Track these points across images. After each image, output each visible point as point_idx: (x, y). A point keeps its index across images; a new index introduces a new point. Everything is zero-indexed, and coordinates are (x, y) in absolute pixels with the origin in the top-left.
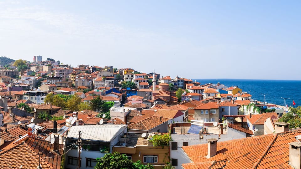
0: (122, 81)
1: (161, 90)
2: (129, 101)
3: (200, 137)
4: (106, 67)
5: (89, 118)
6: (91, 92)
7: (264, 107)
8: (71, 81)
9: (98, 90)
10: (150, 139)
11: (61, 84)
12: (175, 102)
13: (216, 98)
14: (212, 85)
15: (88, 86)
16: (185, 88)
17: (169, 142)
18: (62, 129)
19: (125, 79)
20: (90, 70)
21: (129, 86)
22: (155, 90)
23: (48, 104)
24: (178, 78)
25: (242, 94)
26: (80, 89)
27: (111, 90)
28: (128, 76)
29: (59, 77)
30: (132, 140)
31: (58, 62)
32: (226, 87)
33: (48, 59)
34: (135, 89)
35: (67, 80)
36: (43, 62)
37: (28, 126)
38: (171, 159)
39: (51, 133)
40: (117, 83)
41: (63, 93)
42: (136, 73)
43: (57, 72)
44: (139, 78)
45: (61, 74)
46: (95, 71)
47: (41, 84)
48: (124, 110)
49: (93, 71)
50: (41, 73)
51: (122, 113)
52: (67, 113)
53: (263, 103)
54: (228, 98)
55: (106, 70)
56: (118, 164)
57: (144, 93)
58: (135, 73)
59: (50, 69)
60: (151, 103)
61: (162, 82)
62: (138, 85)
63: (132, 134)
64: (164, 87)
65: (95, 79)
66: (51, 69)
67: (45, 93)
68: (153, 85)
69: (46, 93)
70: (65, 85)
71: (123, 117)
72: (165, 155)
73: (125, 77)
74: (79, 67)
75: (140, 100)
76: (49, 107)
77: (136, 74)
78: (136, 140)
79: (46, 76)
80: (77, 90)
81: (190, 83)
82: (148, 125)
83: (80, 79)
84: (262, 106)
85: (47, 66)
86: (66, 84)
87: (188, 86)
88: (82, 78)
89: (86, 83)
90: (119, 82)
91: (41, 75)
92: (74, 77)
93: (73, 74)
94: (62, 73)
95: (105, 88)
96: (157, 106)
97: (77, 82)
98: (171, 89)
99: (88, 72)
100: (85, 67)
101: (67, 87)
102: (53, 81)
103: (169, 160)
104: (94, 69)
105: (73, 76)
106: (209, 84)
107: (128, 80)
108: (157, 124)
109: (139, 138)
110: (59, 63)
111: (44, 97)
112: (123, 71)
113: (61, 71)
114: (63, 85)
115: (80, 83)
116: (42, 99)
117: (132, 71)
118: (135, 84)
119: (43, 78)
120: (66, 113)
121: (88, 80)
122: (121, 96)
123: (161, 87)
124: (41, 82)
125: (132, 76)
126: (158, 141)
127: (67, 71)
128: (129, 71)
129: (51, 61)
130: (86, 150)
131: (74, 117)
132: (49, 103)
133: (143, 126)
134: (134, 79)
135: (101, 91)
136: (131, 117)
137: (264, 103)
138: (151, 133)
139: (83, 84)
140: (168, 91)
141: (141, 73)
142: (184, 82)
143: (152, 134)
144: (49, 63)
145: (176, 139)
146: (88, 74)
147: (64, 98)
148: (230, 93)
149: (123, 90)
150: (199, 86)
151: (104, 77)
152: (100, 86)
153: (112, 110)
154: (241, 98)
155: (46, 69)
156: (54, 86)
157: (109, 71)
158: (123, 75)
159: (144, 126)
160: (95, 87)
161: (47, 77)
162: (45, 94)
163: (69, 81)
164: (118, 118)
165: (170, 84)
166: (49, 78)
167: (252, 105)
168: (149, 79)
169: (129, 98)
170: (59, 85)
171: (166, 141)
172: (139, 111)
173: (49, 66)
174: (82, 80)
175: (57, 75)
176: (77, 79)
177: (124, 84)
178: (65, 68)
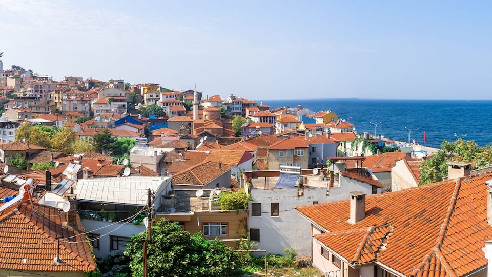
0: (141, 104)
1: (207, 118)
2: (155, 138)
3: (298, 193)
4: (112, 81)
5: (101, 165)
6: (90, 121)
7: (380, 144)
8: (54, 104)
9: (102, 118)
10: (215, 199)
11: (38, 108)
12: (232, 137)
13: (298, 130)
14: (288, 109)
15: (84, 113)
16: (244, 115)
17: (247, 204)
18: (61, 185)
19: (145, 102)
20: (85, 85)
21: (152, 113)
22: (196, 119)
23: (22, 142)
24: (233, 97)
25: (337, 123)
26: (71, 118)
27: (123, 119)
28: (151, 96)
29: (34, 96)
30: (181, 202)
31: (31, 71)
32: (311, 112)
33: (14, 67)
34: (163, 118)
35: (48, 103)
36: (6, 72)
37: (5, 180)
38: (249, 230)
39: (44, 192)
40: (132, 107)
41: (42, 124)
42: (163, 90)
43: (30, 89)
44: (169, 98)
45: (37, 91)
46: (93, 87)
47: (5, 108)
48: (156, 152)
49: (90, 88)
50: (3, 90)
51: (152, 157)
52: (56, 156)
53: (378, 138)
54: (318, 130)
55: (111, 85)
56: (168, 239)
57: (179, 123)
58: (161, 91)
59: (18, 83)
60: (193, 140)
61: (206, 105)
62: (168, 110)
63: (180, 192)
64: (213, 113)
65: (95, 101)
66: (20, 83)
67: (14, 123)
68: (194, 109)
69: (17, 124)
70: (45, 110)
71: (154, 164)
72: (239, 222)
73: (145, 98)
74: (66, 80)
75: (173, 136)
76: (24, 147)
77: (164, 93)
78: (187, 202)
79: (12, 94)
80: (65, 118)
81: (252, 107)
82: (202, 176)
83: (70, 100)
84: (377, 143)
85: (13, 78)
86: (47, 109)
87: (250, 112)
88: (73, 98)
89: (81, 108)
90: (136, 107)
91: (5, 93)
92: (59, 98)
93: (57, 92)
94: (39, 89)
95: (113, 116)
96: (205, 145)
97: (65, 105)
98: (222, 117)
99: (82, 89)
100: (75, 80)
101: (48, 113)
102: (24, 102)
103: (245, 230)
104: (92, 83)
105: (57, 96)
106: (284, 107)
107: (151, 103)
108: (215, 174)
109: (191, 198)
110: (32, 74)
111: (13, 130)
112: (142, 88)
113: (37, 86)
114: (42, 110)
115: (70, 107)
116: (10, 134)
117: (157, 88)
118: (162, 109)
119: (8, 97)
120: (54, 157)
121: (83, 102)
122: (142, 129)
123: (207, 113)
124: (5, 105)
125: (157, 96)
126: (231, 203)
127: (47, 86)
128: (152, 87)
129: (20, 70)
130: (107, 220)
131: (75, 163)
132: (24, 140)
133: (193, 178)
134: (161, 100)
135: (106, 120)
136: (167, 163)
137: (380, 138)
138: (214, 190)
139: (75, 108)
140: (218, 119)
141: (172, 91)
142: (243, 105)
143: (215, 192)
144: (15, 74)
145: (259, 199)
146: (83, 92)
147: (46, 131)
148: (319, 121)
149: (144, 119)
150: (268, 111)
151: (109, 98)
152: (103, 112)
153: (134, 153)
154: (336, 129)
155: (11, 83)
156: (28, 111)
157: (117, 87)
158: (142, 94)
159: (195, 178)
160: (95, 114)
161: (14, 96)
162: (14, 125)
163: (51, 104)
164: (144, 165)
165: (221, 108)
166: (17, 98)
167: (360, 140)
168: (186, 100)
169: (155, 132)
170: (34, 110)
171: (243, 202)
172: (181, 154)
173: (17, 78)
174: (74, 102)
175: (31, 93)
176: (65, 100)
177: (145, 108)
178: (44, 82)
